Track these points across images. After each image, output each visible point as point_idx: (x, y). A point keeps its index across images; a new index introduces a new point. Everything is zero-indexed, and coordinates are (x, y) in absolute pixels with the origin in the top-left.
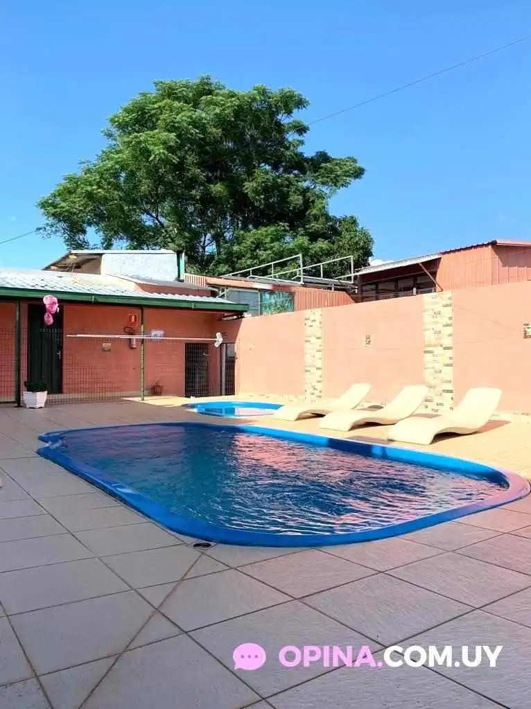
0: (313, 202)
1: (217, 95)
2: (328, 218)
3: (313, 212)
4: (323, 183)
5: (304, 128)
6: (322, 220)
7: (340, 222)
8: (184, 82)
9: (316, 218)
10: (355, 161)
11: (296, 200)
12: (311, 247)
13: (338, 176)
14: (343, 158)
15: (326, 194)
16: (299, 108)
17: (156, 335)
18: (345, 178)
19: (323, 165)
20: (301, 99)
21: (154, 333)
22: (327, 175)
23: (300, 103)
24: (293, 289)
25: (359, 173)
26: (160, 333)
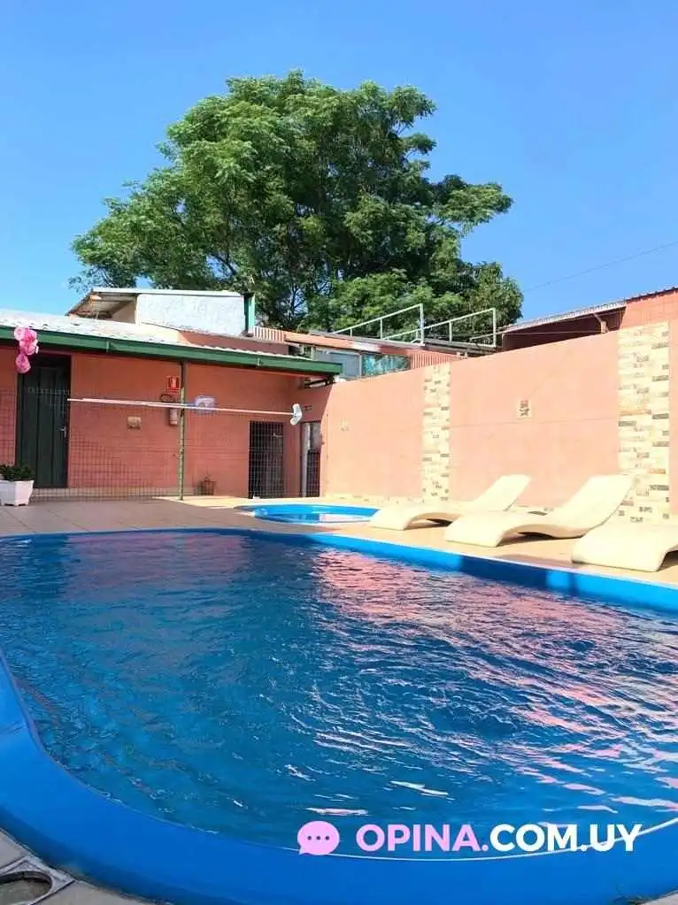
0: (440, 243)
1: (311, 94)
2: (460, 266)
3: (440, 256)
4: (455, 219)
5: (429, 141)
6: (452, 266)
7: (478, 272)
8: (267, 80)
9: (443, 264)
10: (499, 189)
11: (416, 238)
12: (436, 300)
13: (475, 208)
14: (483, 184)
15: (457, 231)
16: (422, 114)
17: (202, 404)
18: (484, 210)
19: (454, 192)
20: (425, 101)
21: (199, 401)
22: (459, 207)
23: (424, 108)
24: (409, 353)
25: (503, 205)
26: (208, 400)
